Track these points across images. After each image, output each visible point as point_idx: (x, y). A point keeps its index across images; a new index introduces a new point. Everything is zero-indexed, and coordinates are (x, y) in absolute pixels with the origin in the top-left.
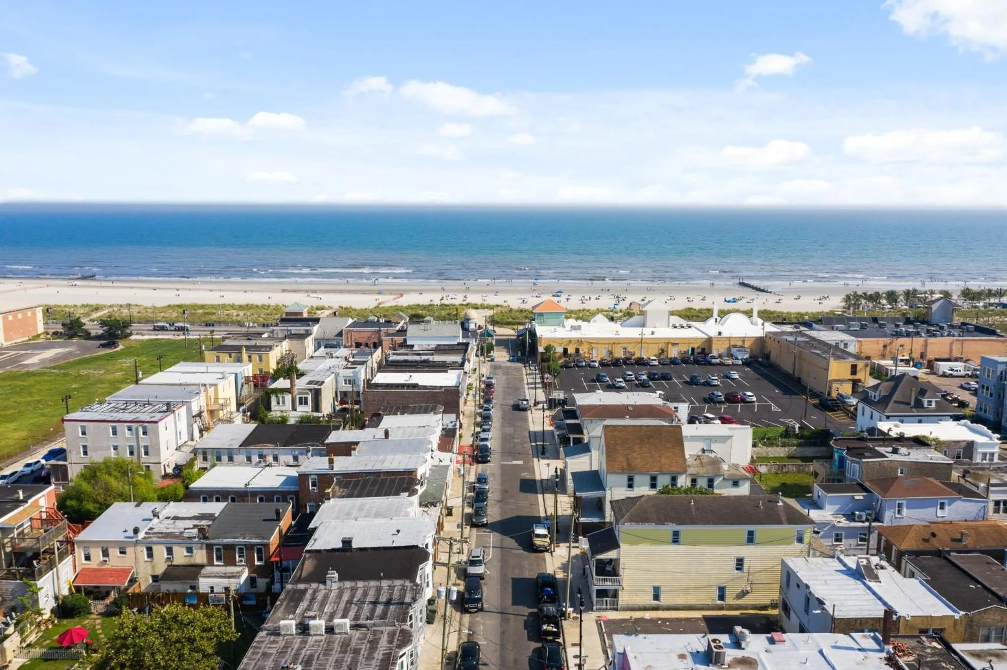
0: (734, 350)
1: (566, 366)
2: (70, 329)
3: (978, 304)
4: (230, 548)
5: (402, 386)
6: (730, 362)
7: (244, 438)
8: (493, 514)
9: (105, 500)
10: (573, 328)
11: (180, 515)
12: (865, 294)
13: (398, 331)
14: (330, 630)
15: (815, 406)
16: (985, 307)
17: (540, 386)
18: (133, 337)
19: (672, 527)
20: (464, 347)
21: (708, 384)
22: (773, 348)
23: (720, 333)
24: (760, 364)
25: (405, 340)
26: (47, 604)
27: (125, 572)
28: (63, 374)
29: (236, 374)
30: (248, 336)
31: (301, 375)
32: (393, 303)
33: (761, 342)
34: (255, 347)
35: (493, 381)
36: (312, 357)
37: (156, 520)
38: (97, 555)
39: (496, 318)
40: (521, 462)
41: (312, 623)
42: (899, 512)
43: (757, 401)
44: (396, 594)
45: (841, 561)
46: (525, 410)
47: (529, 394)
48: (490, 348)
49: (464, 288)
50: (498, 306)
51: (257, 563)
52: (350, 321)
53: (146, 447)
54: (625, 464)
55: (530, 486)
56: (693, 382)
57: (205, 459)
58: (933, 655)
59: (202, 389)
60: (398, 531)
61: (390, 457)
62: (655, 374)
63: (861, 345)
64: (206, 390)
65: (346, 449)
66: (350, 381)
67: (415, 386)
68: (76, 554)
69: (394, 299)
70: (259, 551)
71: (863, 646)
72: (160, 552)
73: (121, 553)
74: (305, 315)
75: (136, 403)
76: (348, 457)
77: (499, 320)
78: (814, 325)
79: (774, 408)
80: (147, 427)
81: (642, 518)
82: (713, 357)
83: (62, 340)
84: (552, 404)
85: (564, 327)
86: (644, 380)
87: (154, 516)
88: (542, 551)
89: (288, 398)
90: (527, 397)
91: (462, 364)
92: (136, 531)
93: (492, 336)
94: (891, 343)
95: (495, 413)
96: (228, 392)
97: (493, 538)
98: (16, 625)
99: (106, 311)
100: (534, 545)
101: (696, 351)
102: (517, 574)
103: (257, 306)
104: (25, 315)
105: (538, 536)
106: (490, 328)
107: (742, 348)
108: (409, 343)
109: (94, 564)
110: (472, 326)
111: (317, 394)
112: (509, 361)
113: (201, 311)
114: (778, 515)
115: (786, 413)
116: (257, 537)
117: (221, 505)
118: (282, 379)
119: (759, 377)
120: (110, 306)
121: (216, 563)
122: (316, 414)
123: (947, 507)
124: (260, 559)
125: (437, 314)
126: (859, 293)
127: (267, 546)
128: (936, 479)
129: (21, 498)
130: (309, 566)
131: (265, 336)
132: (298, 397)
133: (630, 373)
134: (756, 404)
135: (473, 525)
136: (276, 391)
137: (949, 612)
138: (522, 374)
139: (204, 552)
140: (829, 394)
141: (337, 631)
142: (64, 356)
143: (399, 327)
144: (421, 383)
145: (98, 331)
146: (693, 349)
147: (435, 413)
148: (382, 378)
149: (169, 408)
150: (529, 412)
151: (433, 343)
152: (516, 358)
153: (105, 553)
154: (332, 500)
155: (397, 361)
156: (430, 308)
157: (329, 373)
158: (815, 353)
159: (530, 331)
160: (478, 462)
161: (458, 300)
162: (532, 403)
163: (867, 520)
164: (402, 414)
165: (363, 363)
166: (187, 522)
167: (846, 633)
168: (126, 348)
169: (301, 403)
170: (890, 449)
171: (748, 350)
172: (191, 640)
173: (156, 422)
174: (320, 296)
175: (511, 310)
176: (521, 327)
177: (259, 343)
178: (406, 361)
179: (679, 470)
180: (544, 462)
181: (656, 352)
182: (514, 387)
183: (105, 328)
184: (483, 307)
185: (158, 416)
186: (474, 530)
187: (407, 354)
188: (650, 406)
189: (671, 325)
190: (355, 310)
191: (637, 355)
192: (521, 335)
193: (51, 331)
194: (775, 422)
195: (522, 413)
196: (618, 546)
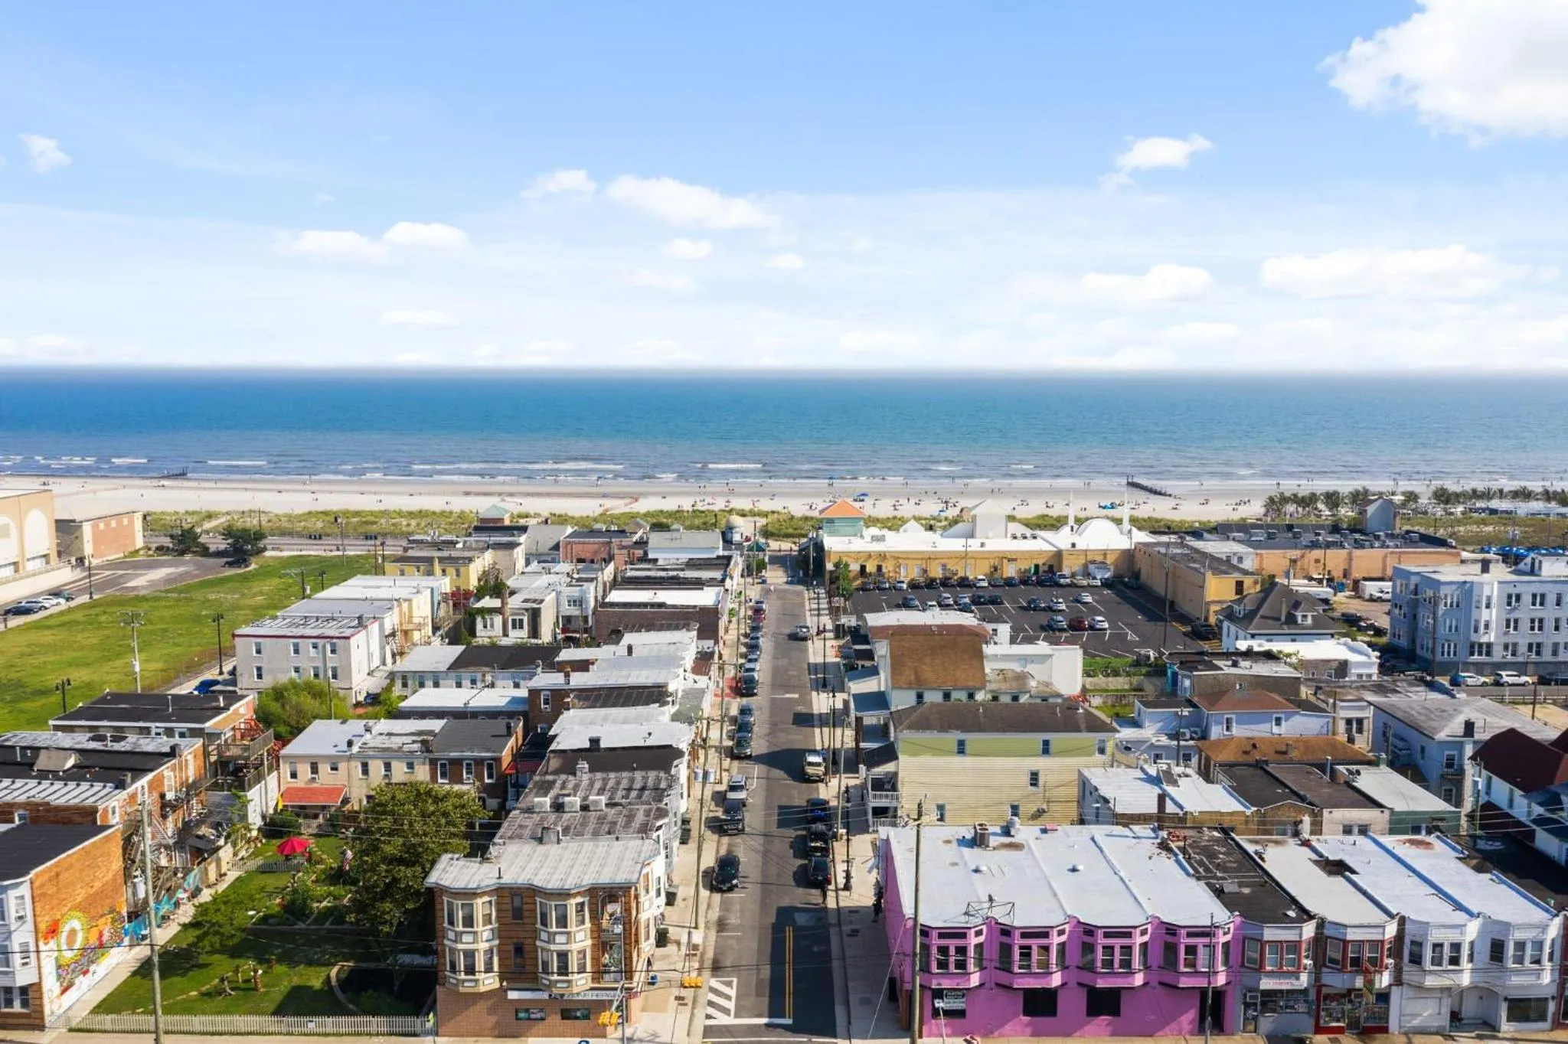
0: (1092, 567)
1: (863, 588)
2: (180, 542)
3: (1453, 510)
4: (457, 763)
5: (645, 605)
6: (1085, 583)
7: (452, 660)
8: (758, 745)
9: (298, 722)
10: (875, 539)
11: (394, 732)
12: (1295, 495)
13: (636, 543)
14: (585, 808)
15: (1185, 634)
16: (1463, 513)
17: (827, 612)
18: (268, 554)
19: (956, 735)
20: (725, 562)
21: (1050, 609)
22: (1143, 565)
23: (1074, 545)
24: (1125, 585)
25: (646, 553)
26: (255, 820)
27: (336, 791)
28: (186, 598)
29: (432, 589)
30: (438, 545)
31: (512, 593)
32: (627, 510)
33: (1128, 555)
34: (450, 558)
35: (764, 606)
36: (523, 573)
37: (368, 736)
38: (304, 771)
39: (770, 528)
40: (796, 696)
41: (567, 799)
42: (1228, 729)
43: (1110, 628)
44: (650, 783)
45: (1142, 769)
46: (805, 639)
47: (811, 621)
48: (761, 566)
49: (726, 489)
50: (773, 512)
51: (487, 781)
52: (569, 530)
53: (334, 669)
54: (913, 677)
55: (805, 720)
56: (1031, 607)
57: (405, 685)
58: (1208, 841)
59: (395, 603)
60: (650, 734)
61: (635, 673)
62: (980, 597)
63: (1262, 560)
64: (400, 605)
65: (584, 666)
66: (575, 601)
67: (661, 605)
68: (281, 771)
69: (626, 505)
70: (490, 767)
71: (1139, 835)
72: (377, 768)
73: (332, 769)
74: (507, 523)
75: (317, 619)
76: (586, 674)
77: (774, 531)
78: (1206, 535)
79: (1131, 636)
80: (337, 643)
81: (923, 725)
82: (1063, 576)
83: (170, 557)
84: (839, 631)
85: (862, 537)
86: (965, 604)
87: (367, 730)
88: (816, 781)
89: (498, 620)
90: (809, 624)
91: (723, 581)
92: (350, 744)
93: (764, 550)
94: (1302, 556)
95: (765, 643)
96: (422, 609)
97: (757, 770)
98: (227, 837)
99: (222, 520)
100: (806, 774)
101: (1041, 570)
102: (784, 802)
103: (434, 513)
104: (120, 523)
105: (811, 764)
106: (762, 540)
107: (1102, 565)
108: (651, 556)
109: (300, 783)
110: (737, 538)
111: (535, 615)
112: (787, 583)
113: (355, 520)
114: (1077, 722)
115: (1145, 642)
116: (488, 751)
117: (441, 723)
118: (488, 598)
119: (1121, 601)
120: (228, 513)
121: (440, 781)
122: (534, 641)
123: (1283, 723)
124: (490, 776)
125: (688, 523)
126: (1287, 494)
127: (498, 760)
128: (1280, 695)
129: (222, 705)
130: (554, 763)
131: (459, 546)
132: (510, 619)
133: (948, 595)
134: (1108, 632)
135: (734, 757)
136: (483, 611)
137: (1240, 808)
138: (803, 598)
139: (427, 767)
140: (1206, 619)
141: (592, 808)
142: (181, 577)
143: (636, 538)
144: (669, 603)
145: (219, 544)
146: (1037, 567)
147: (688, 630)
148: (617, 596)
149: (361, 623)
150: (810, 642)
151: (684, 557)
152: (796, 579)
153: (314, 769)
154: (572, 711)
155: (636, 578)
156: (678, 515)
157: (549, 591)
158: (1192, 568)
159: (816, 544)
160: (742, 695)
161: (719, 504)
162: (814, 631)
163: (1192, 739)
164: (648, 630)
165: (591, 580)
166: (404, 738)
167: (1126, 825)
168: (261, 567)
169: (514, 627)
170: (1230, 663)
171: (1112, 568)
172: (445, 814)
173: (348, 638)
174: (520, 500)
175: (792, 518)
176: (803, 540)
177: (454, 554)
178: (648, 578)
179: (977, 685)
180: (823, 695)
181: (987, 570)
182: (792, 613)
183: (230, 541)
184: (753, 513)
185: (348, 632)
186: (736, 763)
187: (649, 570)
188: (960, 625)
189: (1009, 535)
190: (573, 518)
191: (961, 574)
192: (803, 550)
193: (154, 546)
194: (1128, 652)
195: (801, 643)
196: (896, 758)
